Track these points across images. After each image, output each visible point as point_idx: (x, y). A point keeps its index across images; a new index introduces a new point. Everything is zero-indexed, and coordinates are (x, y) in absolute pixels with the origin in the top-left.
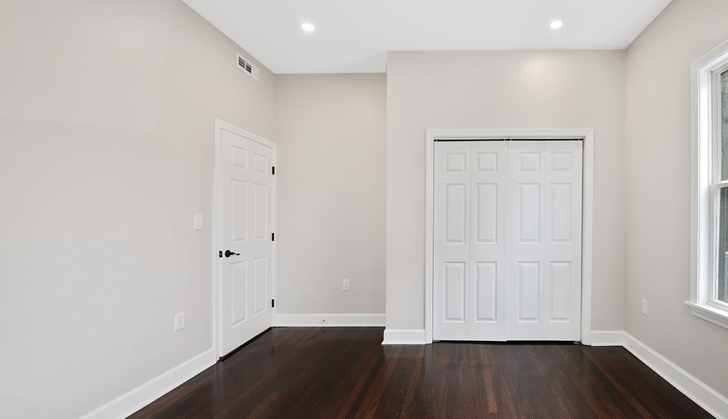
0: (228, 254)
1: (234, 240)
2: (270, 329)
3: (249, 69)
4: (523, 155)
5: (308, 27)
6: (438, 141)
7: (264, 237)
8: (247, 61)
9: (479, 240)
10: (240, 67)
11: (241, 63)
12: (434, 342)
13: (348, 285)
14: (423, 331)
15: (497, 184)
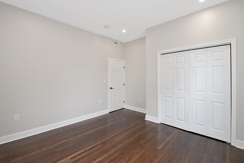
0: (111, 88)
1: (113, 85)
2: (123, 108)
3: (117, 44)
4: (196, 55)
5: (124, 31)
6: (162, 54)
7: (121, 84)
8: (116, 42)
9: (178, 90)
10: (115, 44)
11: (115, 43)
12: (161, 123)
13: (141, 100)
14: (157, 118)
15: (184, 68)
